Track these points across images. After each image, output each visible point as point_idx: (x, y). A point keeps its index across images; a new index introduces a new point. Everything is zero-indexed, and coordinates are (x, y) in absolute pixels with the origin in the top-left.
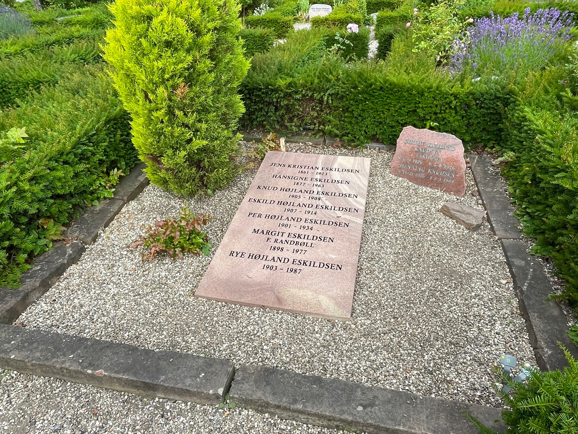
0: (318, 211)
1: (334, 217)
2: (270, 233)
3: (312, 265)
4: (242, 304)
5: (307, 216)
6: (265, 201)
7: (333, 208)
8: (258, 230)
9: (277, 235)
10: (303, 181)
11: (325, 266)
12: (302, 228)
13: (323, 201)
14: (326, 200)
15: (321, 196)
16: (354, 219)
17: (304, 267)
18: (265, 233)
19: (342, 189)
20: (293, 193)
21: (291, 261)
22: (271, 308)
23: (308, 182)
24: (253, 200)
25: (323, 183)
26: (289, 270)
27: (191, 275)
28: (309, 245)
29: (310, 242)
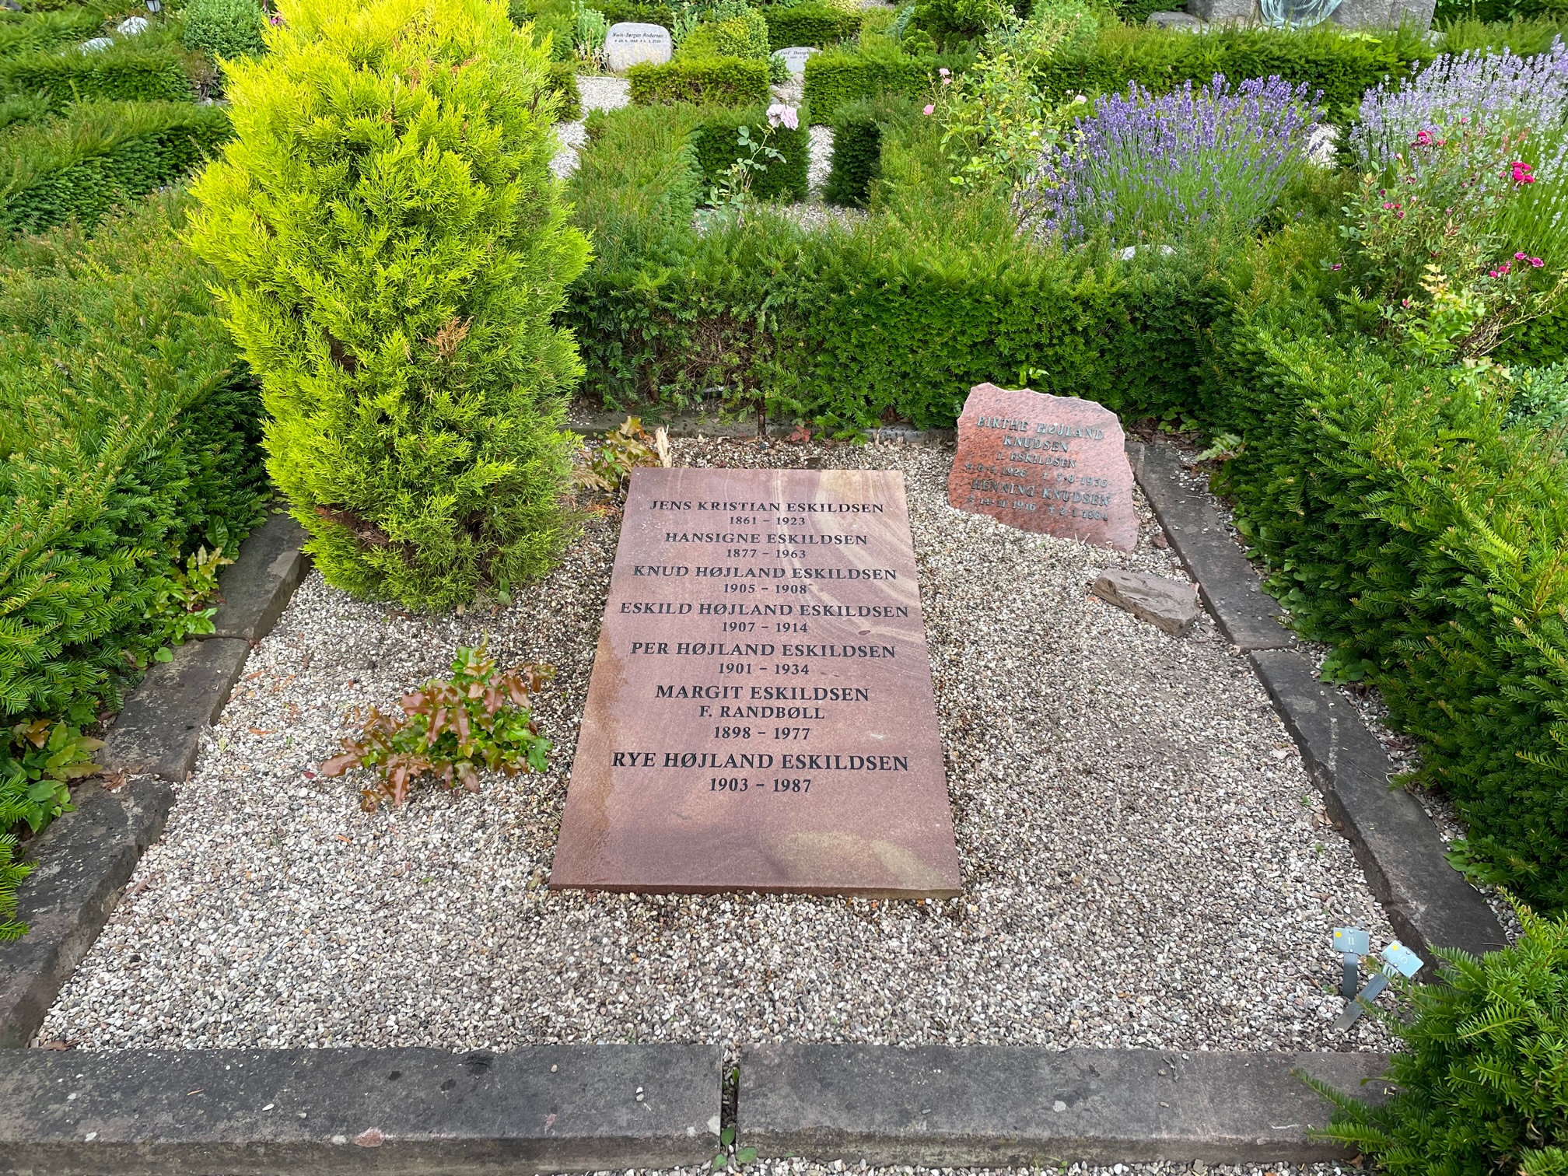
0: (809, 621)
1: (853, 634)
2: (703, 693)
3: (833, 764)
4: (681, 891)
5: (784, 638)
6: (665, 607)
7: (844, 611)
8: (671, 688)
9: (721, 695)
10: (749, 546)
11: (866, 763)
12: (781, 671)
13: (814, 596)
14: (822, 590)
15: (808, 581)
16: (904, 635)
17: (814, 772)
18: (690, 694)
19: (852, 558)
20: (732, 580)
21: (778, 760)
22: (763, 892)
23: (762, 545)
24: (632, 608)
25: (804, 547)
26: (780, 786)
27: (517, 832)
28: (811, 712)
29: (811, 705)
